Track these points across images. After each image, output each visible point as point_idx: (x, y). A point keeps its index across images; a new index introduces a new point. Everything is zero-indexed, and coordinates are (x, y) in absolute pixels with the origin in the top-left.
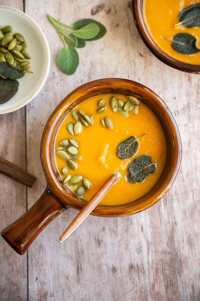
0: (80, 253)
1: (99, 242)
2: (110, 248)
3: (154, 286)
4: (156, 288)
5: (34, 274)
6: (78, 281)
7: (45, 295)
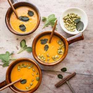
0: (78, 61)
1: (76, 55)
2: (78, 53)
3: (89, 43)
4: (89, 42)
5: (82, 73)
6: (85, 62)
7: (88, 70)
